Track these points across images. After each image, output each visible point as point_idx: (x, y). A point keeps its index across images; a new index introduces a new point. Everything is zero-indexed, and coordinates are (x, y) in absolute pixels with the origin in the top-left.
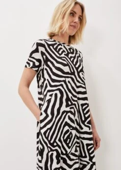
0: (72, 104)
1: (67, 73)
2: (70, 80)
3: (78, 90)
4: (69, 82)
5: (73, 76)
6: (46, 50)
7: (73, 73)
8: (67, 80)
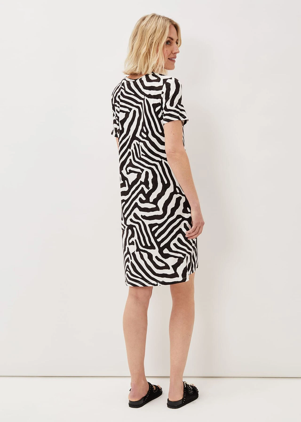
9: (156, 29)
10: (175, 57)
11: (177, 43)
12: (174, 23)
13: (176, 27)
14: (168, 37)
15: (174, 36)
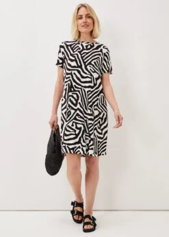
0: (75, 91)
1: (75, 67)
2: (76, 72)
3: (83, 80)
4: (75, 74)
5: (80, 69)
6: (65, 50)
7: (81, 67)
8: (73, 72)
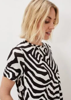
1: (48, 81)
4: (49, 89)
5: (51, 81)
7: (51, 78)
9: (40, 8)
10: (51, 32)
11: (54, 23)
12: (55, 7)
13: (56, 10)
14: (48, 17)
15: (53, 17)
